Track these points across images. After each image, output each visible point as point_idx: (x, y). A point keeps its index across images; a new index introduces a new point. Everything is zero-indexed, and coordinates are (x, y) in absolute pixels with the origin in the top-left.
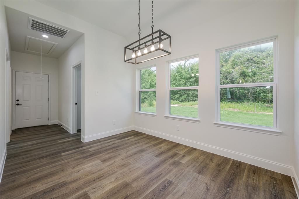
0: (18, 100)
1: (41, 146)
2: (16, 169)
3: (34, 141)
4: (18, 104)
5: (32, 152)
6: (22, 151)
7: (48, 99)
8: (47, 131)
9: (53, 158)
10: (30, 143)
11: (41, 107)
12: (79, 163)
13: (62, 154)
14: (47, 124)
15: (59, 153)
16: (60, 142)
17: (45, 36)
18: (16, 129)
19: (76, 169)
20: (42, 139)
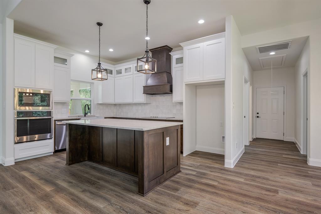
0: (258, 113)
1: (266, 154)
2: (246, 160)
3: (264, 149)
4: (258, 117)
5: (258, 155)
6: (254, 152)
7: (284, 112)
8: (278, 146)
9: (270, 164)
10: (260, 150)
11: (276, 120)
12: (287, 175)
13: (279, 164)
14: (282, 139)
15: (277, 163)
16: (283, 156)
17: (272, 53)
18: (256, 138)
19: (281, 177)
20: (271, 150)
